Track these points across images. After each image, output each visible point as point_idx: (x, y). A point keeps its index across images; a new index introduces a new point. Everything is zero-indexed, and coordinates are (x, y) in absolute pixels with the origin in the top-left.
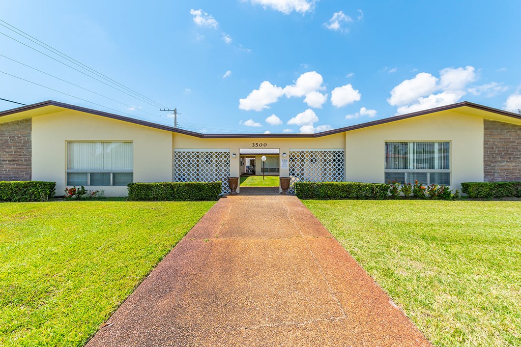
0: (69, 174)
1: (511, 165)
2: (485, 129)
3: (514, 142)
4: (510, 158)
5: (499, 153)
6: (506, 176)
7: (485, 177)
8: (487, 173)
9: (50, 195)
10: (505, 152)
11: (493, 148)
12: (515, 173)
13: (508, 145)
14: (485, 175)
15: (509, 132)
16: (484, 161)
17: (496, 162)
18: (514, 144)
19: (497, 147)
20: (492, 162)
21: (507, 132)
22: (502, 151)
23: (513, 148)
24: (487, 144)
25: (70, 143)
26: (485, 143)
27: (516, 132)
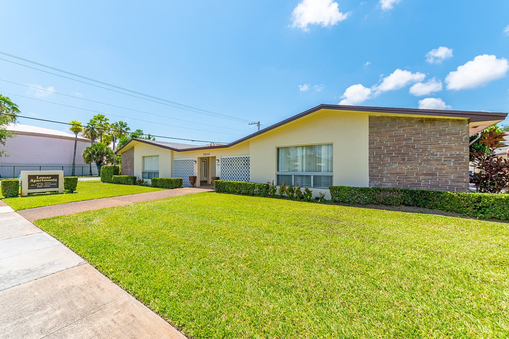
0: (143, 173)
1: (405, 168)
2: (370, 127)
3: (410, 139)
4: (404, 159)
5: (389, 154)
6: (397, 181)
7: (370, 182)
8: (372, 177)
9: (134, 182)
10: (397, 152)
11: (381, 148)
12: (411, 178)
13: (400, 144)
14: (370, 179)
15: (401, 127)
16: (369, 163)
17: (384, 164)
18: (409, 142)
19: (386, 147)
20: (379, 164)
21: (398, 128)
22: (392, 151)
23: (408, 146)
24: (373, 143)
25: (144, 157)
26: (371, 142)
27: (411, 126)
